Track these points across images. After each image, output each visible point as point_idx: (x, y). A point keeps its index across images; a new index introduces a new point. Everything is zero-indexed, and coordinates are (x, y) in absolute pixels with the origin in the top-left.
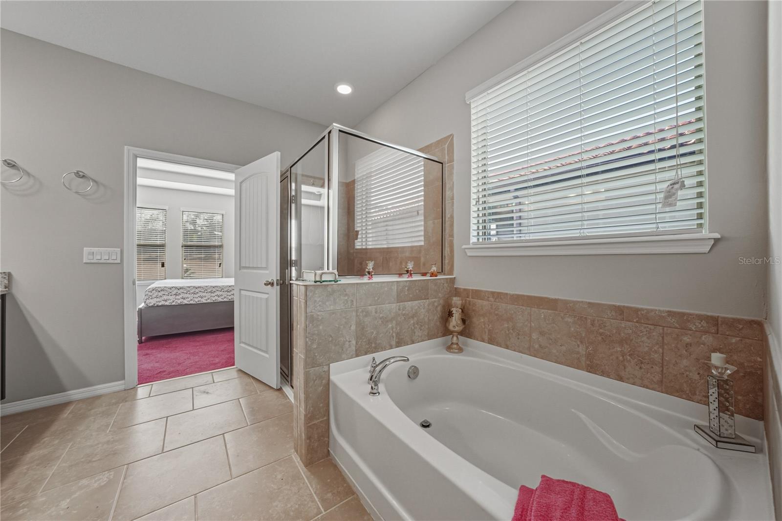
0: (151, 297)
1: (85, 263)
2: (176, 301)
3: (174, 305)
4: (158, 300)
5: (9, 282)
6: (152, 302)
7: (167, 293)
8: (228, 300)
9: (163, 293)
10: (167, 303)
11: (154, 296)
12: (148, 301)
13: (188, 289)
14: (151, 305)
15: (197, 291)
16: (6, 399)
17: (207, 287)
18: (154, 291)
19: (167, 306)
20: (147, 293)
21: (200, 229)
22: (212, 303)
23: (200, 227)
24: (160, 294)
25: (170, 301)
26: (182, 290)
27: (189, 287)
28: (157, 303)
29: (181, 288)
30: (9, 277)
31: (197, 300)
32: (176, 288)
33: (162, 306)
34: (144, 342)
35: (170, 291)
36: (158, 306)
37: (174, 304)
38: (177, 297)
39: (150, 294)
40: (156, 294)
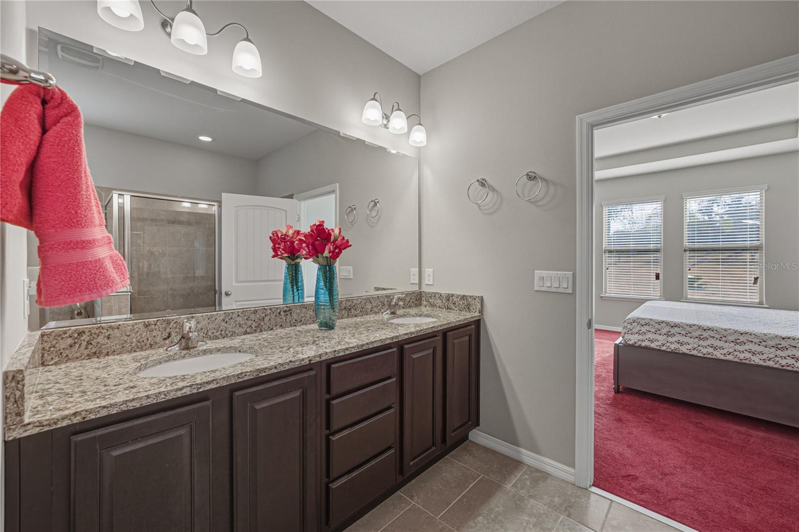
0: (630, 331)
1: (536, 291)
2: (668, 344)
3: (664, 351)
4: (640, 337)
5: (482, 306)
6: (633, 339)
7: (653, 330)
8: (777, 366)
9: (647, 328)
10: (653, 345)
11: (635, 330)
12: (627, 337)
13: (688, 329)
14: (631, 343)
15: (705, 334)
16: (480, 427)
17: (726, 330)
18: (635, 324)
19: (653, 349)
20: (626, 324)
21: (718, 219)
22: (737, 362)
23: (718, 216)
24: (644, 329)
25: (657, 343)
26: (677, 330)
27: (690, 326)
28: (639, 343)
29: (676, 326)
30: (481, 301)
31: (705, 351)
32: (667, 324)
33: (646, 348)
34: (622, 392)
35: (659, 327)
36: (640, 347)
37: (664, 348)
38: (670, 339)
39: (629, 326)
40: (638, 328)
